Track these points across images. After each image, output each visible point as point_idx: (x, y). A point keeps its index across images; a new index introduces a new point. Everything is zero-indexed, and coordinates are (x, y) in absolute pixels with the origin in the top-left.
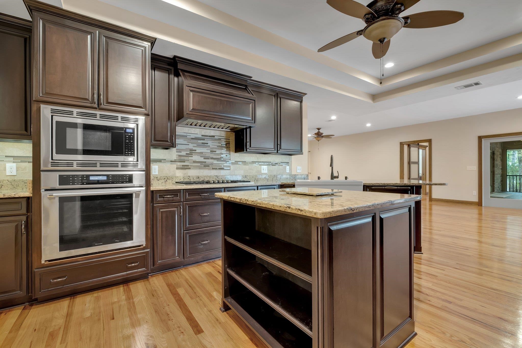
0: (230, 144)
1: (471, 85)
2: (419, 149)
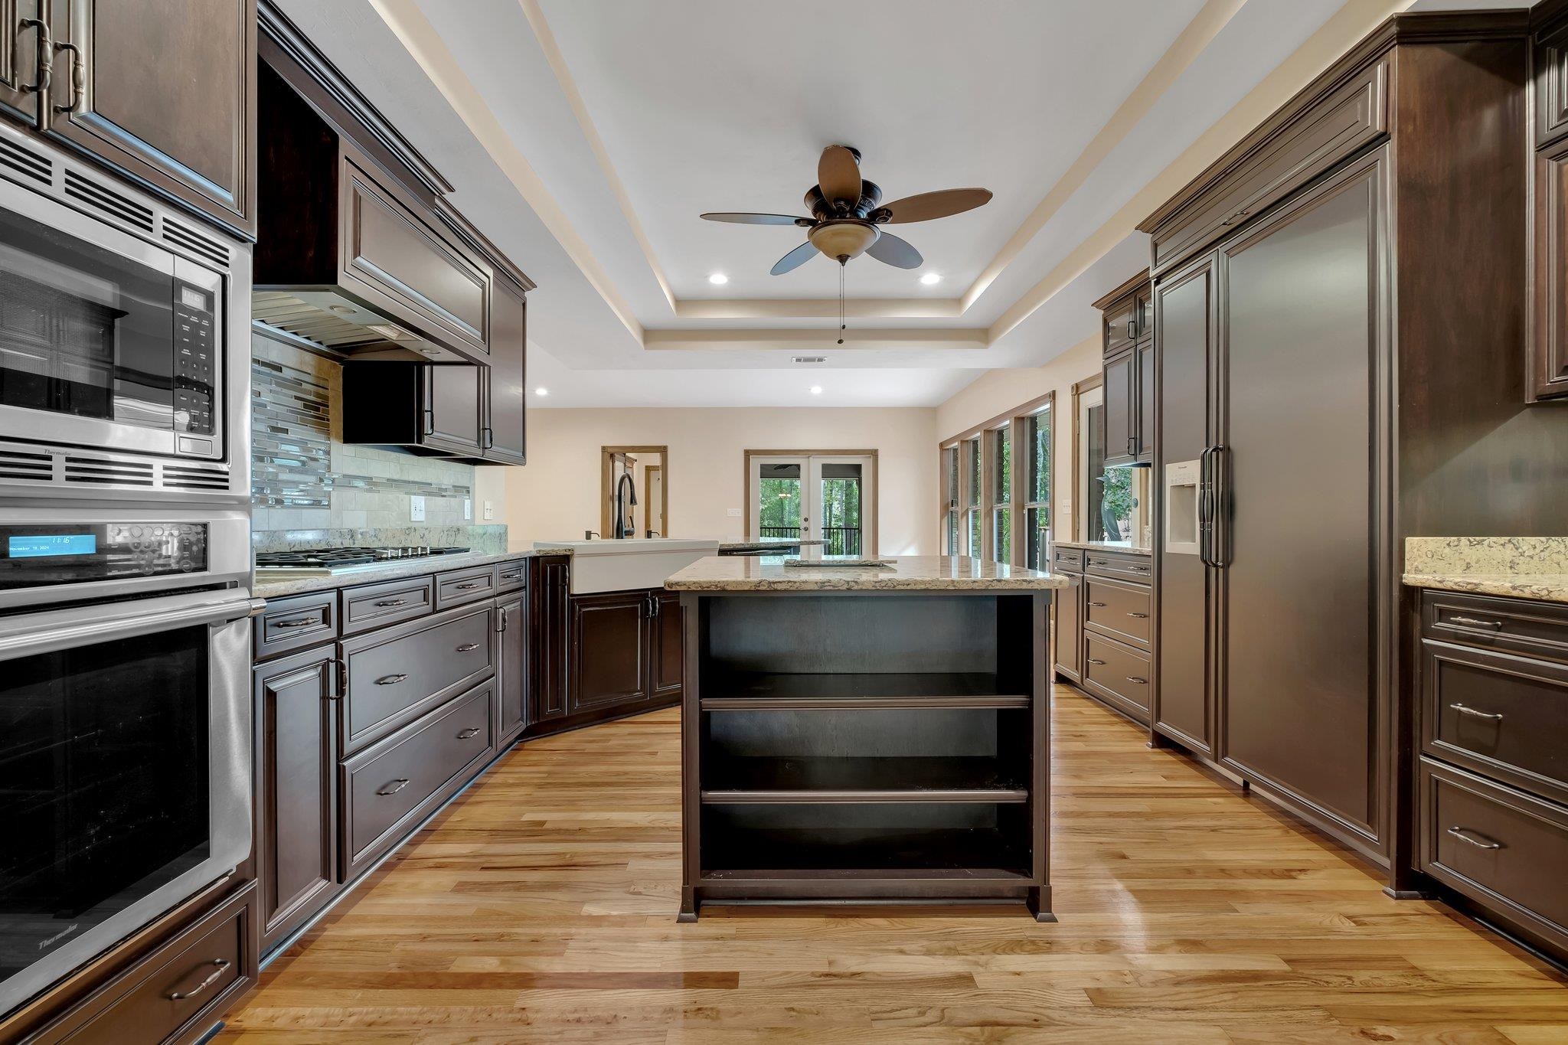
0: (328, 406)
1: (812, 360)
2: (625, 465)
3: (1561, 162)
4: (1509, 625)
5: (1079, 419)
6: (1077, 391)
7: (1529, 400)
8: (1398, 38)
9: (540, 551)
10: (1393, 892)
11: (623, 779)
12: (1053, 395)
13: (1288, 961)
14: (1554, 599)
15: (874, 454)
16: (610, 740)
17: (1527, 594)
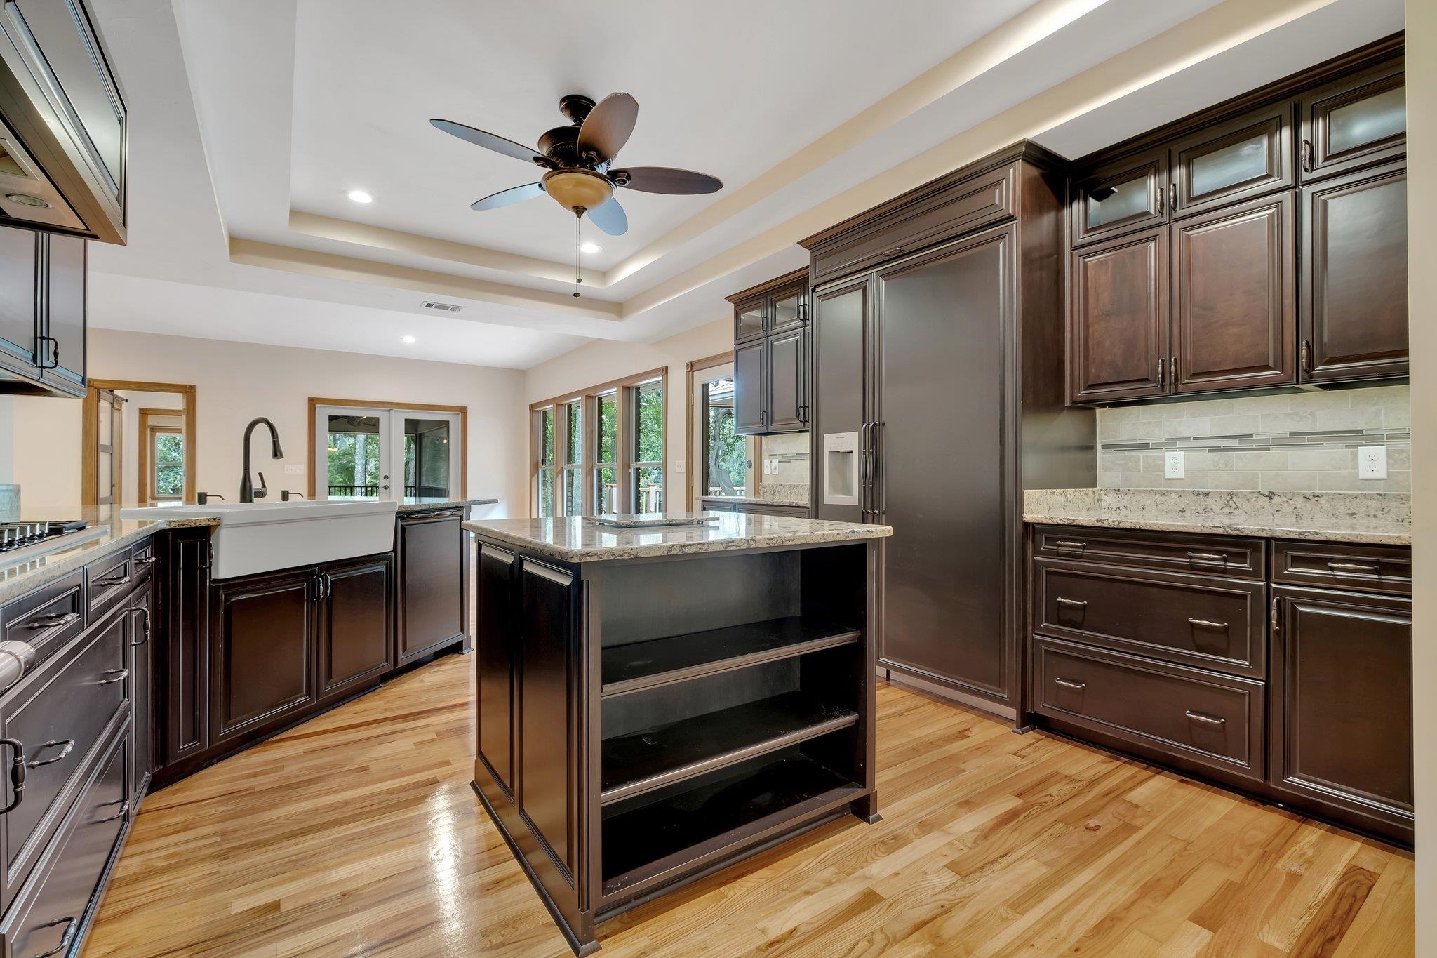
1: (445, 307)
2: (113, 406)
3: (1086, 260)
4: (1091, 544)
5: (693, 393)
6: (692, 369)
7: (1068, 403)
8: (1023, 155)
9: (170, 522)
10: (1019, 730)
11: (347, 812)
12: (665, 370)
13: (1019, 795)
14: (1122, 527)
15: (463, 411)
16: (284, 766)
17: (1106, 525)
